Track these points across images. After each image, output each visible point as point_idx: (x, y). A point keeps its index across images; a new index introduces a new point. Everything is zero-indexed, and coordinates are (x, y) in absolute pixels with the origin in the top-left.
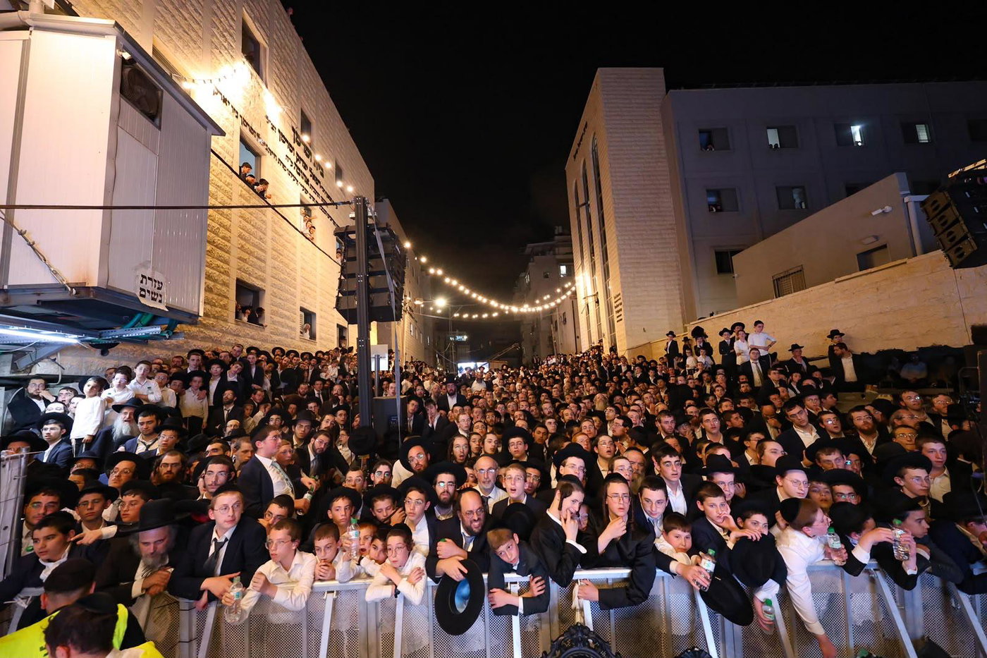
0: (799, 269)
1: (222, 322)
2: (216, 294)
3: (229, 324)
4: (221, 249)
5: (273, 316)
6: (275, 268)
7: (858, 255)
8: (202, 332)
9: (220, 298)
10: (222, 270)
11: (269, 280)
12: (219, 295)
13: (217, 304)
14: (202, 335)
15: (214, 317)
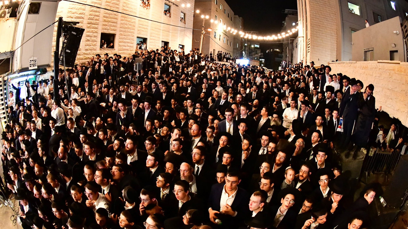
0: (372, 49)
1: (94, 51)
2: (91, 41)
3: (97, 51)
4: (94, 24)
5: (119, 43)
6: (122, 24)
7: (390, 51)
8: (85, 56)
9: (93, 42)
10: (94, 32)
11: (118, 29)
12: (92, 41)
13: (91, 45)
14: (85, 57)
15: (90, 50)
